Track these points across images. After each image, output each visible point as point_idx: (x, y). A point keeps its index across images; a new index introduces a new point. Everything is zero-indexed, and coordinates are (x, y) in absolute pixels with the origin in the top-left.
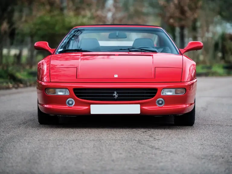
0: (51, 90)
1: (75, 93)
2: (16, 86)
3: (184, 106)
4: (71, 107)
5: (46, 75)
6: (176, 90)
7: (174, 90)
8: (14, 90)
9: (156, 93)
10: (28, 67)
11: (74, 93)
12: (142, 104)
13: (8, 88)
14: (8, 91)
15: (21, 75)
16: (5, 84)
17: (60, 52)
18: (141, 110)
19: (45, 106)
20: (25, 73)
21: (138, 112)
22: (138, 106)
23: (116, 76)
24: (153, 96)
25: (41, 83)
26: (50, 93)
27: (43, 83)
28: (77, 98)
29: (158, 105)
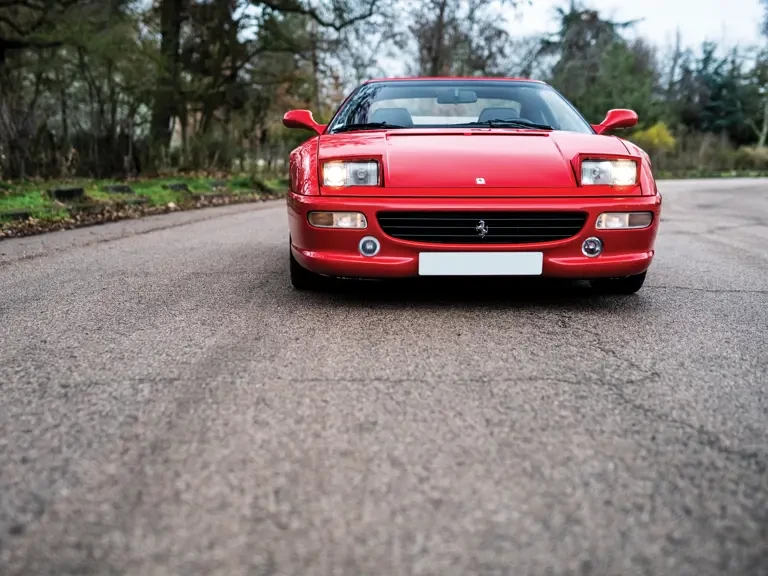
0: (321, 215)
1: (382, 223)
2: (264, 198)
3: (644, 256)
4: (370, 259)
5: (309, 179)
6: (631, 216)
7: (627, 216)
8: (261, 204)
9: (582, 224)
10: (280, 175)
11: (377, 223)
12: (547, 252)
13: (253, 201)
14: (254, 205)
15: (270, 184)
16: (250, 196)
17: (339, 131)
18: (546, 265)
19: (308, 254)
20: (276, 181)
21: (537, 270)
22: (539, 256)
23: (481, 181)
24: (574, 232)
25: (297, 198)
26: (319, 222)
27: (303, 199)
28: (386, 236)
29: (585, 253)
